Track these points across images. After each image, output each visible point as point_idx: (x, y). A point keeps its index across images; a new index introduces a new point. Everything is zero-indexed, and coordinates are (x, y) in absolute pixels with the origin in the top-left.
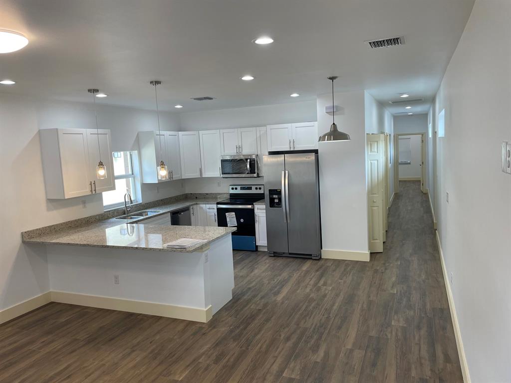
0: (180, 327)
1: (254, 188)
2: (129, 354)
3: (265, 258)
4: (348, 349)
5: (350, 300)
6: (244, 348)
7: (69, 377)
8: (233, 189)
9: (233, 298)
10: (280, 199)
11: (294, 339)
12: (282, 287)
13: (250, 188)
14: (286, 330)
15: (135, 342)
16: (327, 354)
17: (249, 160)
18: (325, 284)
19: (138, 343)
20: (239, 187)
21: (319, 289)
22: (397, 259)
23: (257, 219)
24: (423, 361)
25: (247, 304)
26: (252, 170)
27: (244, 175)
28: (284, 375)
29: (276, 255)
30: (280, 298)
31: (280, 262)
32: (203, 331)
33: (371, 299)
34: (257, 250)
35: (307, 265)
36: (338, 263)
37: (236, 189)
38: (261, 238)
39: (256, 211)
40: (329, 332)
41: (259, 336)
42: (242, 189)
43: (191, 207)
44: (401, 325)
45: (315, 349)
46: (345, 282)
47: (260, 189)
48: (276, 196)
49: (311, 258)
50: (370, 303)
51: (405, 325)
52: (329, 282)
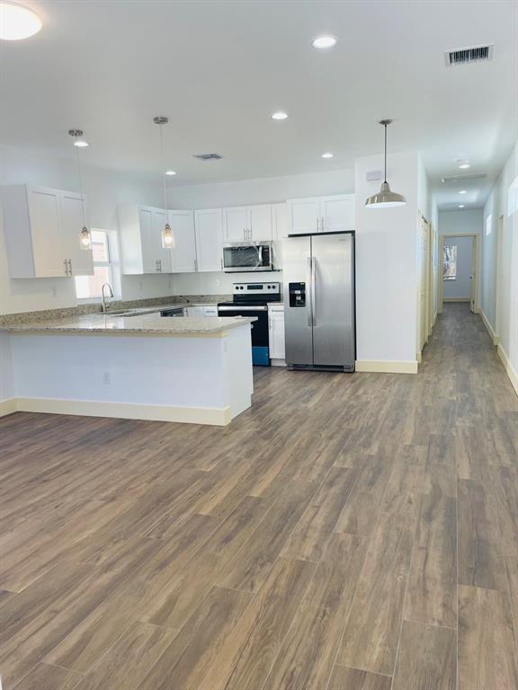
0: (194, 429)
1: (265, 286)
2: (137, 452)
3: (282, 372)
4: (406, 446)
5: (400, 405)
6: (279, 445)
7: (68, 472)
8: (237, 288)
9: (253, 405)
10: (303, 296)
11: (338, 437)
12: (311, 396)
13: (261, 287)
14: (326, 430)
15: (141, 442)
16: (381, 450)
17: (261, 249)
18: (365, 393)
19: (146, 443)
20: (245, 287)
21: (358, 398)
22: (452, 372)
23: (271, 323)
24: (500, 453)
25: (272, 410)
26: (266, 262)
27: (254, 269)
28: (334, 465)
29: (296, 368)
30: (311, 405)
31: (302, 375)
32: (225, 432)
33: (426, 404)
34: (269, 365)
35: (338, 378)
36: (377, 376)
37: (242, 288)
38: (277, 350)
39: (270, 313)
40: (380, 432)
41: (294, 436)
42: (249, 288)
43: (185, 309)
44: (467, 425)
45: (367, 445)
46: (390, 391)
47: (274, 287)
48: (299, 292)
49: (343, 372)
50: (426, 409)
51: (473, 426)
52: (370, 391)
